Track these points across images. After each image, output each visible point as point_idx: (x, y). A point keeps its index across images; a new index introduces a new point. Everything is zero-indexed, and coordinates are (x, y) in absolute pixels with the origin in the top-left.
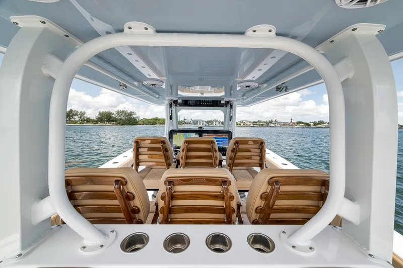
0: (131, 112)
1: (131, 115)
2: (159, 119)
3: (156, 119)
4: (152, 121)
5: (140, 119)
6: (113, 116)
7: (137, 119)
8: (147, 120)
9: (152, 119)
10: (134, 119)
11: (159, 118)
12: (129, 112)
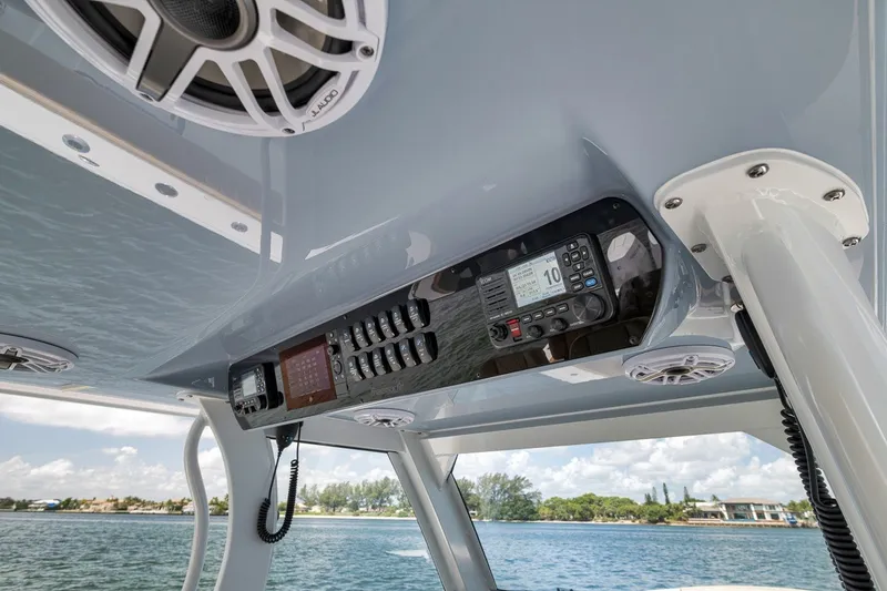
0: (518, 479)
1: (517, 489)
2: (600, 501)
3: (590, 499)
4: (578, 507)
5: (543, 501)
6: (474, 491)
7: (535, 501)
8: (563, 502)
9: (576, 501)
10: (527, 501)
11: (598, 495)
12: (511, 478)
